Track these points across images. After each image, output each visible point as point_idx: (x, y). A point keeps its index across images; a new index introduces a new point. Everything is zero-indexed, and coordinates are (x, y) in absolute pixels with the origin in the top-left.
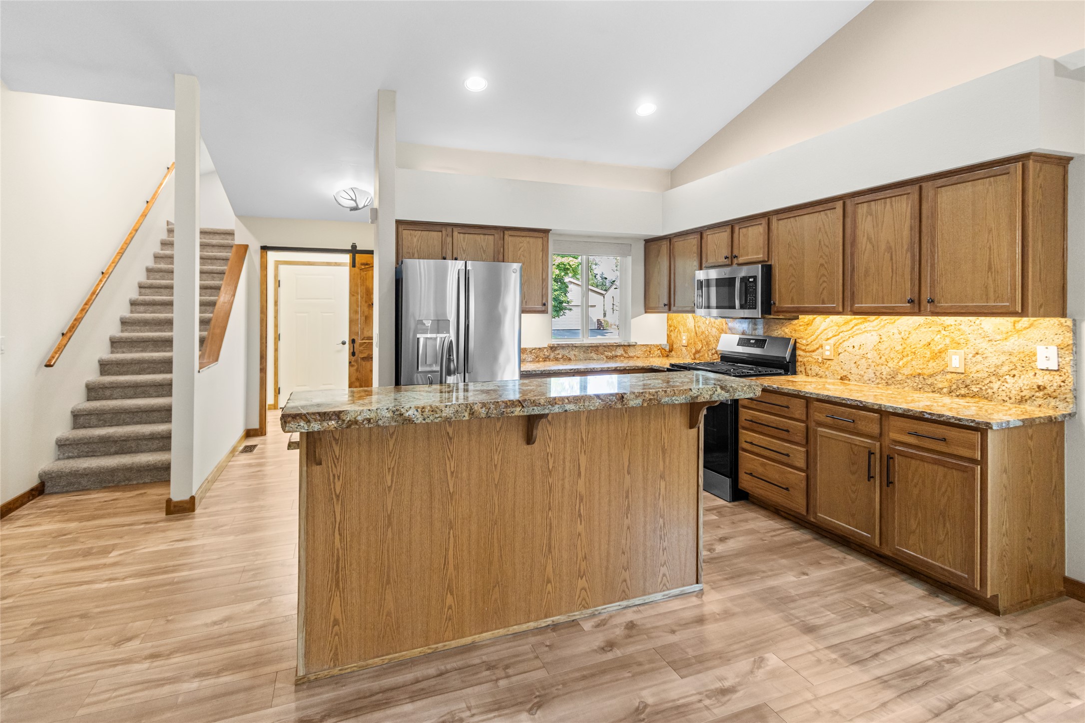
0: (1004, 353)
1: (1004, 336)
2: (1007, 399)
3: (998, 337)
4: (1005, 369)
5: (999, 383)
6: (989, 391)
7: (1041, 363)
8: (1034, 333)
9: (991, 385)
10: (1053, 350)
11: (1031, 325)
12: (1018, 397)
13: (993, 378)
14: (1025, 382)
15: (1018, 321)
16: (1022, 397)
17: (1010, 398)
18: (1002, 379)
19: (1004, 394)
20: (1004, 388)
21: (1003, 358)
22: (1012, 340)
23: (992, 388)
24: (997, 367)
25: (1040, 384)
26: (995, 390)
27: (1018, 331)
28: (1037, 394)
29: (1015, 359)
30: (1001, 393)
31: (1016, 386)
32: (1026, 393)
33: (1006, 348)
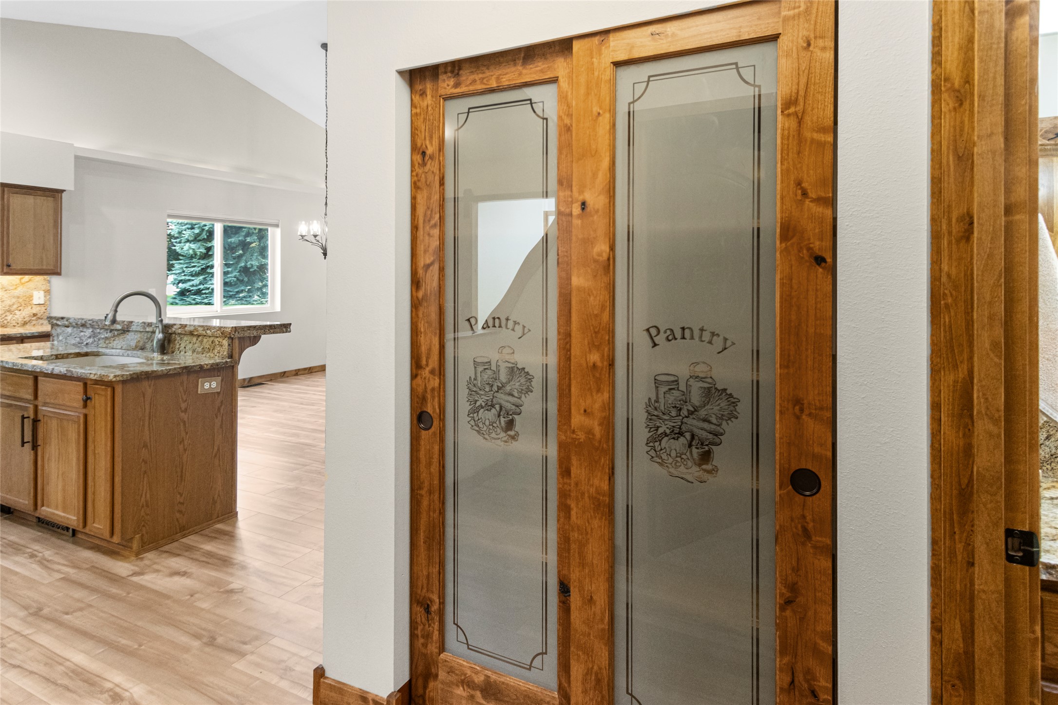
0: (14, 297)
1: (15, 287)
2: (16, 324)
3: (11, 288)
4: (15, 306)
5: (11, 316)
6: (5, 322)
7: (36, 301)
8: (31, 285)
9: (6, 318)
10: (42, 293)
11: (30, 280)
12: (23, 322)
13: (8, 314)
14: (26, 313)
15: (23, 278)
16: (25, 322)
17: (18, 324)
18: (13, 313)
19: (14, 322)
20: (14, 318)
21: (14, 300)
22: (19, 289)
23: (6, 320)
24: (10, 306)
25: (35, 312)
26: (9, 320)
27: (22, 284)
28: (33, 319)
29: (20, 300)
30: (12, 322)
31: (21, 316)
32: (27, 319)
33: (16, 294)
